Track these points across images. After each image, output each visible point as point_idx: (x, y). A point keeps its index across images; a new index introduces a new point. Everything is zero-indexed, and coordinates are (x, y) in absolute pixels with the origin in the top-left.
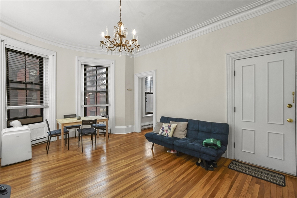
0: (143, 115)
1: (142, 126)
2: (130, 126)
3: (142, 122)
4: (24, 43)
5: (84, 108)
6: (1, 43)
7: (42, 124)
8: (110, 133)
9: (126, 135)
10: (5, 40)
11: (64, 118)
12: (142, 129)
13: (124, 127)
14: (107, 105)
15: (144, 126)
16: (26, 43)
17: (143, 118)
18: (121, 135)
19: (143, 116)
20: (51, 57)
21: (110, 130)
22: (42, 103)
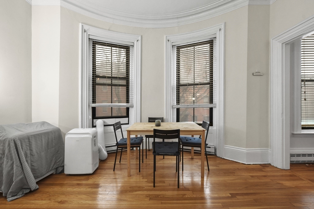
0: (293, 130)
1: (292, 155)
2: (258, 150)
3: (292, 145)
4: (107, 30)
5: (176, 109)
6: (85, 33)
7: (127, 126)
8: (215, 155)
9: (249, 168)
10: (88, 29)
11: (149, 121)
12: (291, 161)
13: (244, 150)
14: (211, 106)
15: (298, 155)
16: (109, 30)
17: (293, 135)
18: (236, 166)
19: (295, 133)
20: (135, 42)
21: (215, 150)
22: (128, 101)
